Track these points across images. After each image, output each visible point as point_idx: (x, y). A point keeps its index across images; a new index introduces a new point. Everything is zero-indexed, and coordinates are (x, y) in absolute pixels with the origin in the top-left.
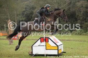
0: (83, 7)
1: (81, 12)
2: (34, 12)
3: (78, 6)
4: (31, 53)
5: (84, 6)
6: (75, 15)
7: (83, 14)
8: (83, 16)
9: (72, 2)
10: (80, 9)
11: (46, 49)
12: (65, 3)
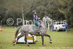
0: (41, 9)
1: (40, 13)
2: (6, 12)
3: (38, 9)
7: (41, 15)
8: (41, 16)
9: (34, 6)
10: (39, 11)
12: (29, 7)
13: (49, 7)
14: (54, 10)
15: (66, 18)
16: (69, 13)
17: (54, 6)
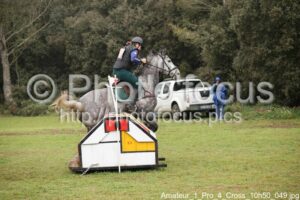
0: (89, 29)
1: (82, 45)
3: (72, 29)
4: (77, 166)
5: (93, 28)
6: (64, 55)
7: (91, 52)
8: (91, 57)
10: (82, 37)
11: (122, 152)
13: (126, 15)
14: (150, 27)
15: (205, 59)
16: (219, 38)
17: (146, 13)
